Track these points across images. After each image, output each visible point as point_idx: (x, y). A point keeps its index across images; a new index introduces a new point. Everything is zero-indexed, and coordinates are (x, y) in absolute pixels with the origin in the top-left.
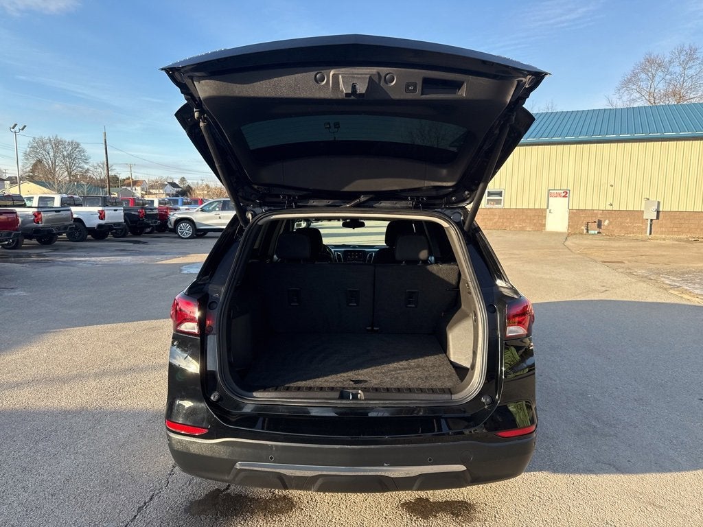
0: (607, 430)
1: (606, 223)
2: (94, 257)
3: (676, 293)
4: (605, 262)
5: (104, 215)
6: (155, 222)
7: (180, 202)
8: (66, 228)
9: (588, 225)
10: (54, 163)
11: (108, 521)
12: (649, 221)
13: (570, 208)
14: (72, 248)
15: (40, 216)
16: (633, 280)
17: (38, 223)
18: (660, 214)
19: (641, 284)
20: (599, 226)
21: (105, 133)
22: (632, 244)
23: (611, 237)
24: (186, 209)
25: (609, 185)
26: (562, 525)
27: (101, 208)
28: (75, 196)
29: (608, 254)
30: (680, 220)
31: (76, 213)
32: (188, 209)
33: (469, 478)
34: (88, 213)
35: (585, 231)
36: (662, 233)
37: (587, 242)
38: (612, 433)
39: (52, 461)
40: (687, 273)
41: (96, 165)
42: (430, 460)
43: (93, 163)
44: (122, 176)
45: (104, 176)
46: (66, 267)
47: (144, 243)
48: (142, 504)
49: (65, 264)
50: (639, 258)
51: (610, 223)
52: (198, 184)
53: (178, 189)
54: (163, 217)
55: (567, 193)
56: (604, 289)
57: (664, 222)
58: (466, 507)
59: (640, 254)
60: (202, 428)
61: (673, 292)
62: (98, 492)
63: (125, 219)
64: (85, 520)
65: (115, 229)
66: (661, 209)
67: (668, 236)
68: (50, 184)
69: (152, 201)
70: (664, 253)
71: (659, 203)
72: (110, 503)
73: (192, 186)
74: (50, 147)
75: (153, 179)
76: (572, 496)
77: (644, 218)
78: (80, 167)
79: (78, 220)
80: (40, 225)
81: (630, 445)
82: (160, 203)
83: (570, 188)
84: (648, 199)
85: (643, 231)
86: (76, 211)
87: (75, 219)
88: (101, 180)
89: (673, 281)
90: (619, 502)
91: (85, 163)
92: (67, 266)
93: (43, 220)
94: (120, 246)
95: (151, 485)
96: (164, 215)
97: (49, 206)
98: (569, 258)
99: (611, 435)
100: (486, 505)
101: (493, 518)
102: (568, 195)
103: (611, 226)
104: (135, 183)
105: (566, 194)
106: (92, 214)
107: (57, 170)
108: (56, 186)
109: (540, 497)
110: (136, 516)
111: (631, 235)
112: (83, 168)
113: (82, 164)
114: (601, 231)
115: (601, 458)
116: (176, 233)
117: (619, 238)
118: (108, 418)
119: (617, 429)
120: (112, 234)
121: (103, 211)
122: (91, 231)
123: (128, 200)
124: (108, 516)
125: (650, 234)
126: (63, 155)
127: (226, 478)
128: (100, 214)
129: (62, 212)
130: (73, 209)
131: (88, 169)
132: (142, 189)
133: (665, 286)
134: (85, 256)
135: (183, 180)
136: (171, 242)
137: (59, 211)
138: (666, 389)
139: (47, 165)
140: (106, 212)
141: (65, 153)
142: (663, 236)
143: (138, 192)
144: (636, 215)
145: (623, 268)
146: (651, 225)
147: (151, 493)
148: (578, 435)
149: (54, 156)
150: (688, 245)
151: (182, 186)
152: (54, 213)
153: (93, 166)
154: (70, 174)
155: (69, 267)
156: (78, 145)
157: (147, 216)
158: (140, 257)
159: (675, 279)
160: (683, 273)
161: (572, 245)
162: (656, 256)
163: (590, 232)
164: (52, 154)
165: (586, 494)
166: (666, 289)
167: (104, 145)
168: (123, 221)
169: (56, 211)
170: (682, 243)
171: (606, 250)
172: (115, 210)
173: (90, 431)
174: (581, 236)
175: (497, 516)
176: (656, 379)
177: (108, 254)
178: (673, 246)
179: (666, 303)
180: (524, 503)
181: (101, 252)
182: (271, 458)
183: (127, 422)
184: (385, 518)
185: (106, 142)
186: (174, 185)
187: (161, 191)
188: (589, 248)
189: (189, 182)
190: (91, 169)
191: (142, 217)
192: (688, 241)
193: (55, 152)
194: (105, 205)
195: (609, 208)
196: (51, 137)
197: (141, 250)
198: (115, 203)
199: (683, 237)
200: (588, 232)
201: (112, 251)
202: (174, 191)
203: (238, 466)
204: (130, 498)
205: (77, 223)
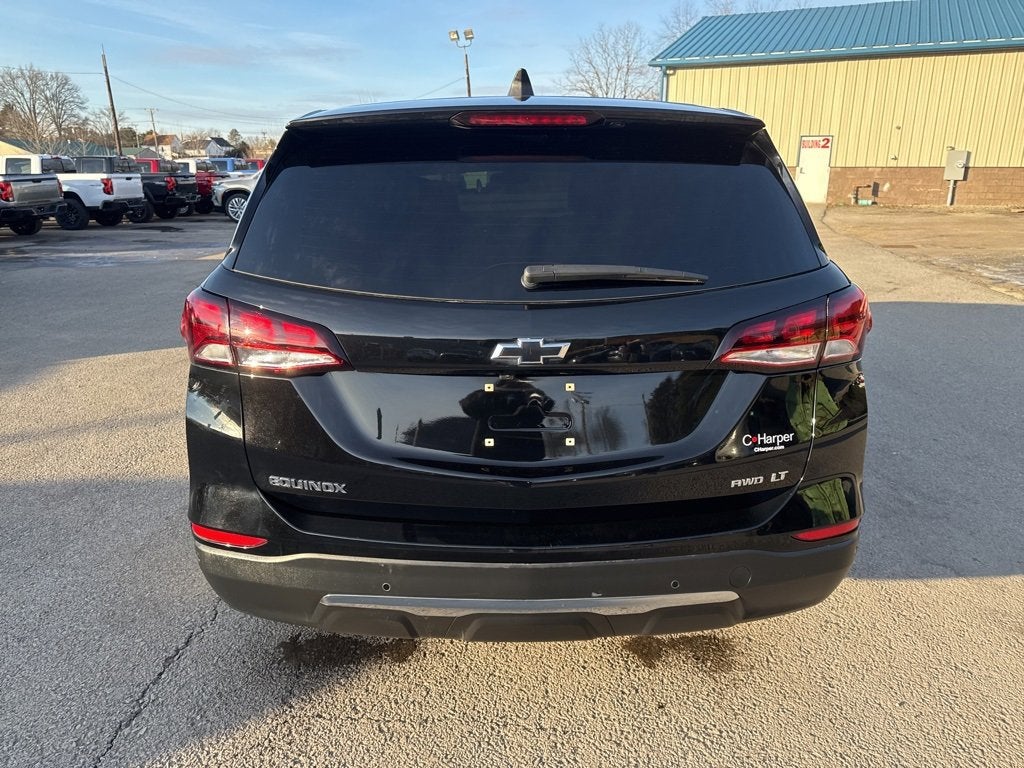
0: (930, 508)
1: (887, 187)
2: (100, 252)
3: (1003, 290)
4: (887, 247)
5: (112, 187)
6: (193, 198)
7: (229, 166)
8: (53, 207)
9: (857, 191)
10: (33, 110)
11: (114, 684)
12: (952, 182)
13: (832, 165)
14: (67, 239)
15: (9, 189)
16: (934, 272)
17: (7, 200)
18: (970, 170)
19: (948, 278)
20: (875, 192)
21: (104, 56)
22: (925, 219)
23: (893, 209)
24: (240, 176)
25: (895, 126)
26: (881, 672)
27: (105, 176)
28: (63, 157)
29: (890, 235)
30: (999, 178)
31: (67, 183)
32: (243, 176)
33: (740, 611)
34: (86, 184)
35: (853, 201)
36: (969, 202)
37: (857, 217)
38: (940, 513)
39: (22, 580)
40: (1013, 261)
41: (97, 111)
42: (675, 584)
43: (93, 110)
44: (141, 130)
45: (111, 130)
46: (57, 268)
47: (177, 230)
48: (172, 652)
49: (54, 263)
50: (938, 239)
51: (892, 187)
52: (257, 139)
53: (228, 149)
54: (205, 189)
55: (828, 140)
56: (891, 286)
57: (974, 183)
58: (717, 645)
59: (940, 234)
60: (257, 536)
61: (998, 289)
62: (97, 632)
63: (145, 193)
64: (75, 683)
65: (132, 209)
66: (971, 165)
67: (978, 207)
68: (27, 142)
69: (187, 165)
70: (974, 232)
71: (969, 154)
72: (117, 652)
73: (248, 143)
74: (24, 82)
75: (188, 133)
76: (891, 622)
77: (945, 178)
78: (74, 116)
79: (70, 195)
80: (12, 204)
81: (972, 533)
82: (198, 168)
83: (834, 132)
84: (953, 149)
85: (941, 198)
86: (67, 180)
87: (65, 193)
88: (109, 136)
89: (995, 272)
90: (970, 630)
91: (81, 108)
92: (59, 266)
93: (16, 194)
94: (140, 235)
95: (188, 618)
96: (207, 186)
97: (23, 172)
98: (832, 242)
99: (938, 517)
100: (750, 640)
101: (765, 663)
102: (829, 145)
103: (892, 192)
104: (162, 139)
105: (827, 142)
106: (92, 184)
107: (38, 120)
108: (37, 145)
109: (837, 624)
110: (161, 674)
111: (923, 206)
112: (79, 118)
113: (77, 111)
114: (877, 200)
115: (929, 555)
116: (227, 214)
117: (903, 211)
118: (117, 506)
119: (947, 507)
120: (128, 216)
121: (108, 180)
122: (93, 212)
123: (147, 163)
124: (114, 674)
125: (952, 203)
126: (46, 97)
127: (307, 620)
128: (106, 184)
129: (43, 183)
130: (62, 177)
131: (87, 119)
132: (174, 150)
133: (984, 281)
134: (86, 251)
135: (234, 133)
136: (219, 228)
137: (39, 181)
138: (1013, 439)
139: (22, 114)
140: (114, 182)
141: (48, 94)
142: (972, 206)
143: (167, 153)
144: (933, 173)
145: (915, 255)
146: (954, 189)
147: (188, 632)
148: (886, 517)
149: (32, 98)
150: (1010, 220)
151: (233, 144)
152: (32, 184)
153: (94, 114)
154: (59, 128)
155: (61, 268)
156: (66, 81)
157: (179, 187)
158: (172, 250)
159: (997, 269)
160: (1008, 261)
161: (834, 221)
162: (963, 236)
163: (860, 202)
164: (27, 96)
165: (914, 618)
166: (985, 285)
167: (105, 77)
168: (142, 195)
169: (34, 181)
170: (1000, 216)
171: (888, 230)
172: (128, 179)
173: (86, 528)
174: (846, 209)
175: (771, 660)
176: (995, 423)
177: (121, 247)
178: (987, 221)
179: (991, 305)
180: (814, 636)
181: (111, 244)
182: (386, 587)
183: (149, 512)
184: (584, 668)
185: (106, 71)
186: (220, 141)
187: (203, 152)
188: (862, 225)
189: (244, 137)
190: (92, 118)
191: (172, 190)
192: (1008, 213)
193: (32, 93)
194: (112, 171)
195: (893, 164)
196: (23, 68)
197: (173, 240)
198: (127, 168)
199: (1002, 207)
200: (857, 202)
201: (128, 243)
202: (220, 150)
203: (326, 601)
204: (152, 642)
205: (69, 200)
